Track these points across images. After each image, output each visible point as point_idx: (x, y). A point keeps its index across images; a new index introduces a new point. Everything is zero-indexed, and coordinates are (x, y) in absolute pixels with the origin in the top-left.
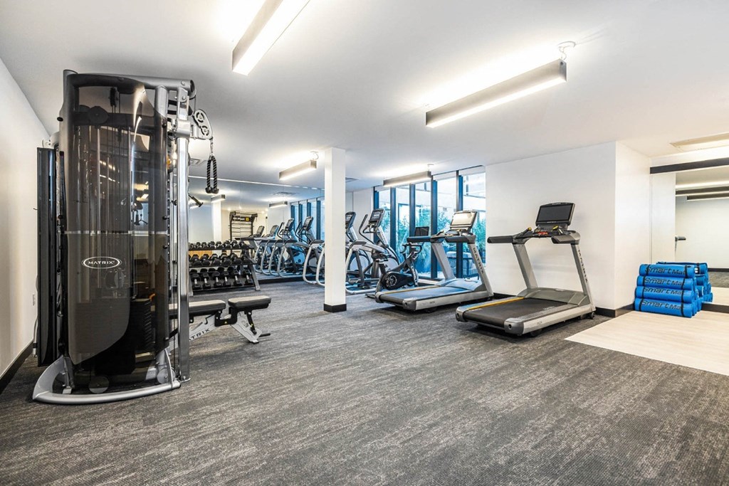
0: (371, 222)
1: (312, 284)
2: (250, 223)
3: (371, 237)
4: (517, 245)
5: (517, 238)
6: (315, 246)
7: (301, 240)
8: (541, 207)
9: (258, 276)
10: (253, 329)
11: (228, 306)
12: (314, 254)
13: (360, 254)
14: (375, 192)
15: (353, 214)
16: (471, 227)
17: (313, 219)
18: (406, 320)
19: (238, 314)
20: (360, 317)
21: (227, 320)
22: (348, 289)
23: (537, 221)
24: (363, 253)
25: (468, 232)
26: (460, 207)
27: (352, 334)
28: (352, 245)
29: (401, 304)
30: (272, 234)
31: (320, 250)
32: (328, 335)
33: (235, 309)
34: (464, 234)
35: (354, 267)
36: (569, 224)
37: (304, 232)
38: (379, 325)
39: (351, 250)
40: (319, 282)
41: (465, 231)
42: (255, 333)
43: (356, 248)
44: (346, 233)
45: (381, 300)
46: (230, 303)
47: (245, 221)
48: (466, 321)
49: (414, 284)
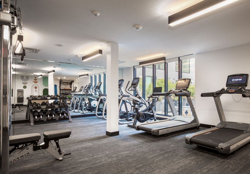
0: (132, 85)
1: (101, 118)
2: (70, 85)
3: (132, 93)
4: (216, 98)
5: (216, 94)
6: (102, 97)
7: (96, 94)
8: (229, 76)
9: (71, 113)
10: (59, 151)
11: (43, 137)
12: (102, 102)
13: (127, 102)
14: (134, 69)
15: (123, 80)
16: (187, 88)
17: (101, 83)
18: (154, 141)
19: (49, 142)
20: (127, 139)
21: (42, 146)
22: (119, 121)
23: (227, 84)
24: (128, 101)
25: (186, 90)
26: (180, 77)
27: (122, 151)
28: (122, 97)
29: (151, 132)
30: (81, 90)
31: (105, 100)
32: (107, 153)
33: (47, 139)
34: (184, 91)
35: (123, 109)
36: (246, 86)
37: (97, 90)
38: (138, 145)
39: (121, 100)
40: (104, 117)
41: (184, 90)
42: (61, 154)
43: (124, 99)
44: (119, 91)
45: (138, 128)
46: (44, 135)
47: (68, 84)
48: (192, 144)
49: (154, 119)
